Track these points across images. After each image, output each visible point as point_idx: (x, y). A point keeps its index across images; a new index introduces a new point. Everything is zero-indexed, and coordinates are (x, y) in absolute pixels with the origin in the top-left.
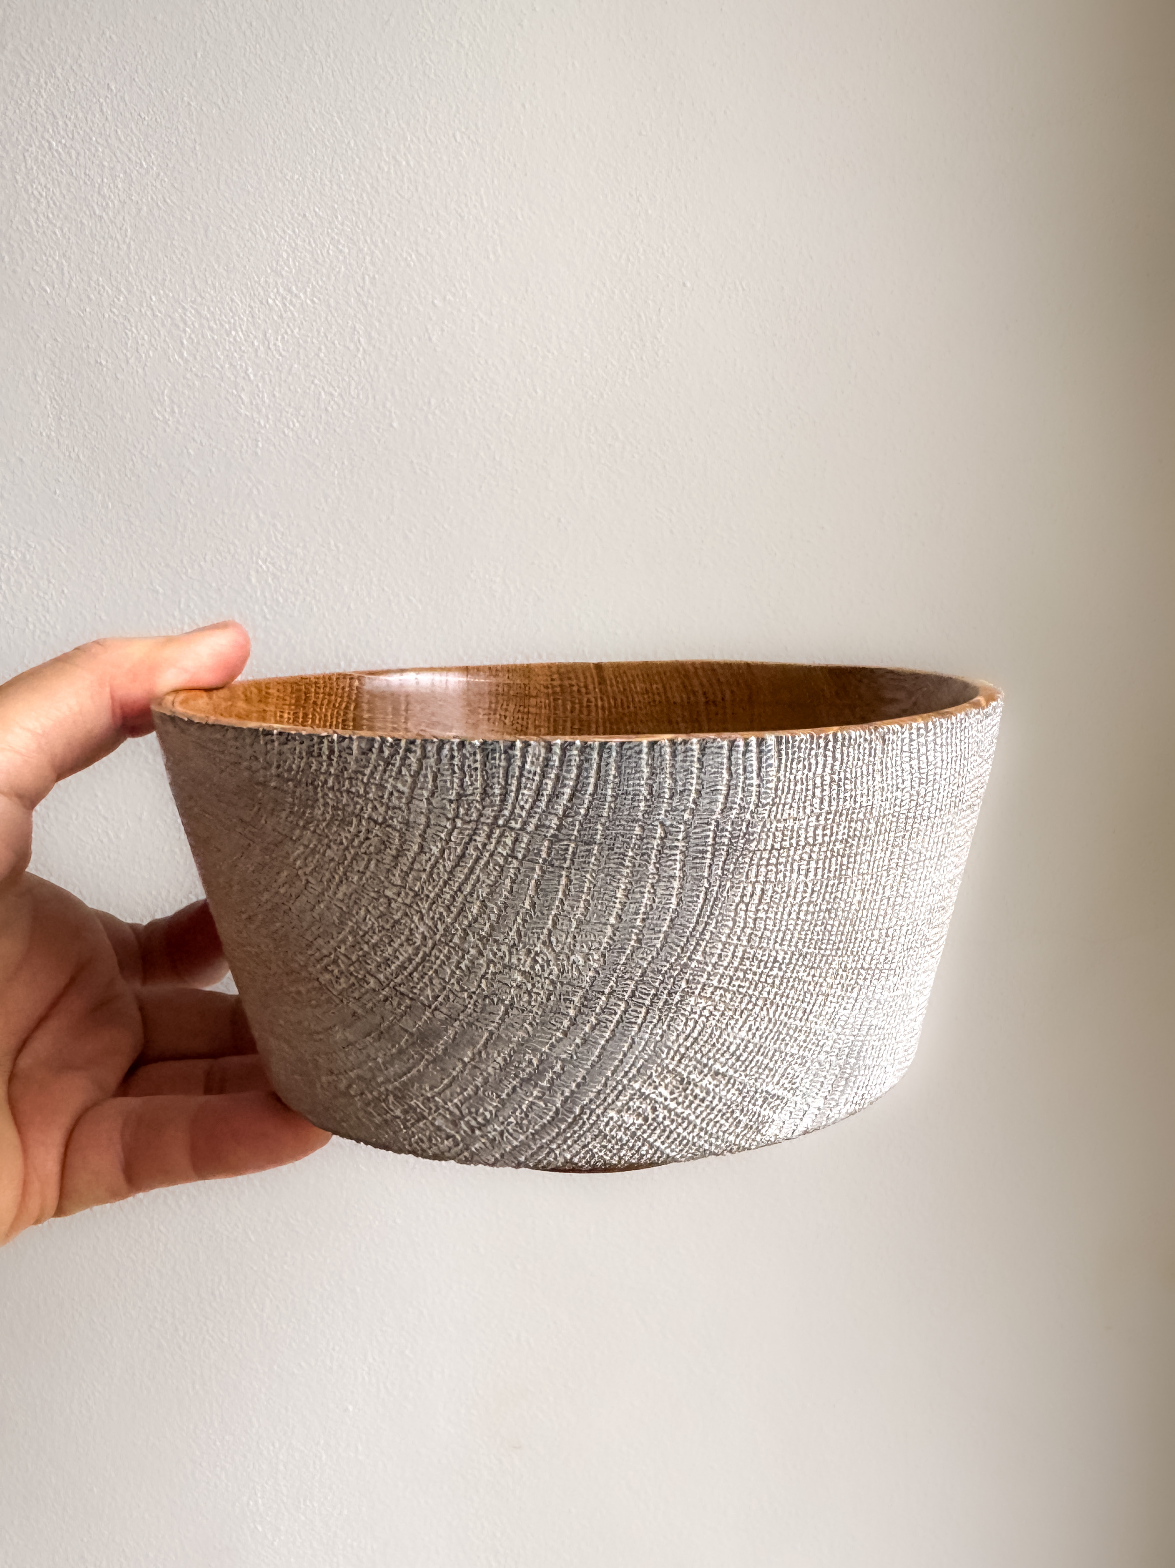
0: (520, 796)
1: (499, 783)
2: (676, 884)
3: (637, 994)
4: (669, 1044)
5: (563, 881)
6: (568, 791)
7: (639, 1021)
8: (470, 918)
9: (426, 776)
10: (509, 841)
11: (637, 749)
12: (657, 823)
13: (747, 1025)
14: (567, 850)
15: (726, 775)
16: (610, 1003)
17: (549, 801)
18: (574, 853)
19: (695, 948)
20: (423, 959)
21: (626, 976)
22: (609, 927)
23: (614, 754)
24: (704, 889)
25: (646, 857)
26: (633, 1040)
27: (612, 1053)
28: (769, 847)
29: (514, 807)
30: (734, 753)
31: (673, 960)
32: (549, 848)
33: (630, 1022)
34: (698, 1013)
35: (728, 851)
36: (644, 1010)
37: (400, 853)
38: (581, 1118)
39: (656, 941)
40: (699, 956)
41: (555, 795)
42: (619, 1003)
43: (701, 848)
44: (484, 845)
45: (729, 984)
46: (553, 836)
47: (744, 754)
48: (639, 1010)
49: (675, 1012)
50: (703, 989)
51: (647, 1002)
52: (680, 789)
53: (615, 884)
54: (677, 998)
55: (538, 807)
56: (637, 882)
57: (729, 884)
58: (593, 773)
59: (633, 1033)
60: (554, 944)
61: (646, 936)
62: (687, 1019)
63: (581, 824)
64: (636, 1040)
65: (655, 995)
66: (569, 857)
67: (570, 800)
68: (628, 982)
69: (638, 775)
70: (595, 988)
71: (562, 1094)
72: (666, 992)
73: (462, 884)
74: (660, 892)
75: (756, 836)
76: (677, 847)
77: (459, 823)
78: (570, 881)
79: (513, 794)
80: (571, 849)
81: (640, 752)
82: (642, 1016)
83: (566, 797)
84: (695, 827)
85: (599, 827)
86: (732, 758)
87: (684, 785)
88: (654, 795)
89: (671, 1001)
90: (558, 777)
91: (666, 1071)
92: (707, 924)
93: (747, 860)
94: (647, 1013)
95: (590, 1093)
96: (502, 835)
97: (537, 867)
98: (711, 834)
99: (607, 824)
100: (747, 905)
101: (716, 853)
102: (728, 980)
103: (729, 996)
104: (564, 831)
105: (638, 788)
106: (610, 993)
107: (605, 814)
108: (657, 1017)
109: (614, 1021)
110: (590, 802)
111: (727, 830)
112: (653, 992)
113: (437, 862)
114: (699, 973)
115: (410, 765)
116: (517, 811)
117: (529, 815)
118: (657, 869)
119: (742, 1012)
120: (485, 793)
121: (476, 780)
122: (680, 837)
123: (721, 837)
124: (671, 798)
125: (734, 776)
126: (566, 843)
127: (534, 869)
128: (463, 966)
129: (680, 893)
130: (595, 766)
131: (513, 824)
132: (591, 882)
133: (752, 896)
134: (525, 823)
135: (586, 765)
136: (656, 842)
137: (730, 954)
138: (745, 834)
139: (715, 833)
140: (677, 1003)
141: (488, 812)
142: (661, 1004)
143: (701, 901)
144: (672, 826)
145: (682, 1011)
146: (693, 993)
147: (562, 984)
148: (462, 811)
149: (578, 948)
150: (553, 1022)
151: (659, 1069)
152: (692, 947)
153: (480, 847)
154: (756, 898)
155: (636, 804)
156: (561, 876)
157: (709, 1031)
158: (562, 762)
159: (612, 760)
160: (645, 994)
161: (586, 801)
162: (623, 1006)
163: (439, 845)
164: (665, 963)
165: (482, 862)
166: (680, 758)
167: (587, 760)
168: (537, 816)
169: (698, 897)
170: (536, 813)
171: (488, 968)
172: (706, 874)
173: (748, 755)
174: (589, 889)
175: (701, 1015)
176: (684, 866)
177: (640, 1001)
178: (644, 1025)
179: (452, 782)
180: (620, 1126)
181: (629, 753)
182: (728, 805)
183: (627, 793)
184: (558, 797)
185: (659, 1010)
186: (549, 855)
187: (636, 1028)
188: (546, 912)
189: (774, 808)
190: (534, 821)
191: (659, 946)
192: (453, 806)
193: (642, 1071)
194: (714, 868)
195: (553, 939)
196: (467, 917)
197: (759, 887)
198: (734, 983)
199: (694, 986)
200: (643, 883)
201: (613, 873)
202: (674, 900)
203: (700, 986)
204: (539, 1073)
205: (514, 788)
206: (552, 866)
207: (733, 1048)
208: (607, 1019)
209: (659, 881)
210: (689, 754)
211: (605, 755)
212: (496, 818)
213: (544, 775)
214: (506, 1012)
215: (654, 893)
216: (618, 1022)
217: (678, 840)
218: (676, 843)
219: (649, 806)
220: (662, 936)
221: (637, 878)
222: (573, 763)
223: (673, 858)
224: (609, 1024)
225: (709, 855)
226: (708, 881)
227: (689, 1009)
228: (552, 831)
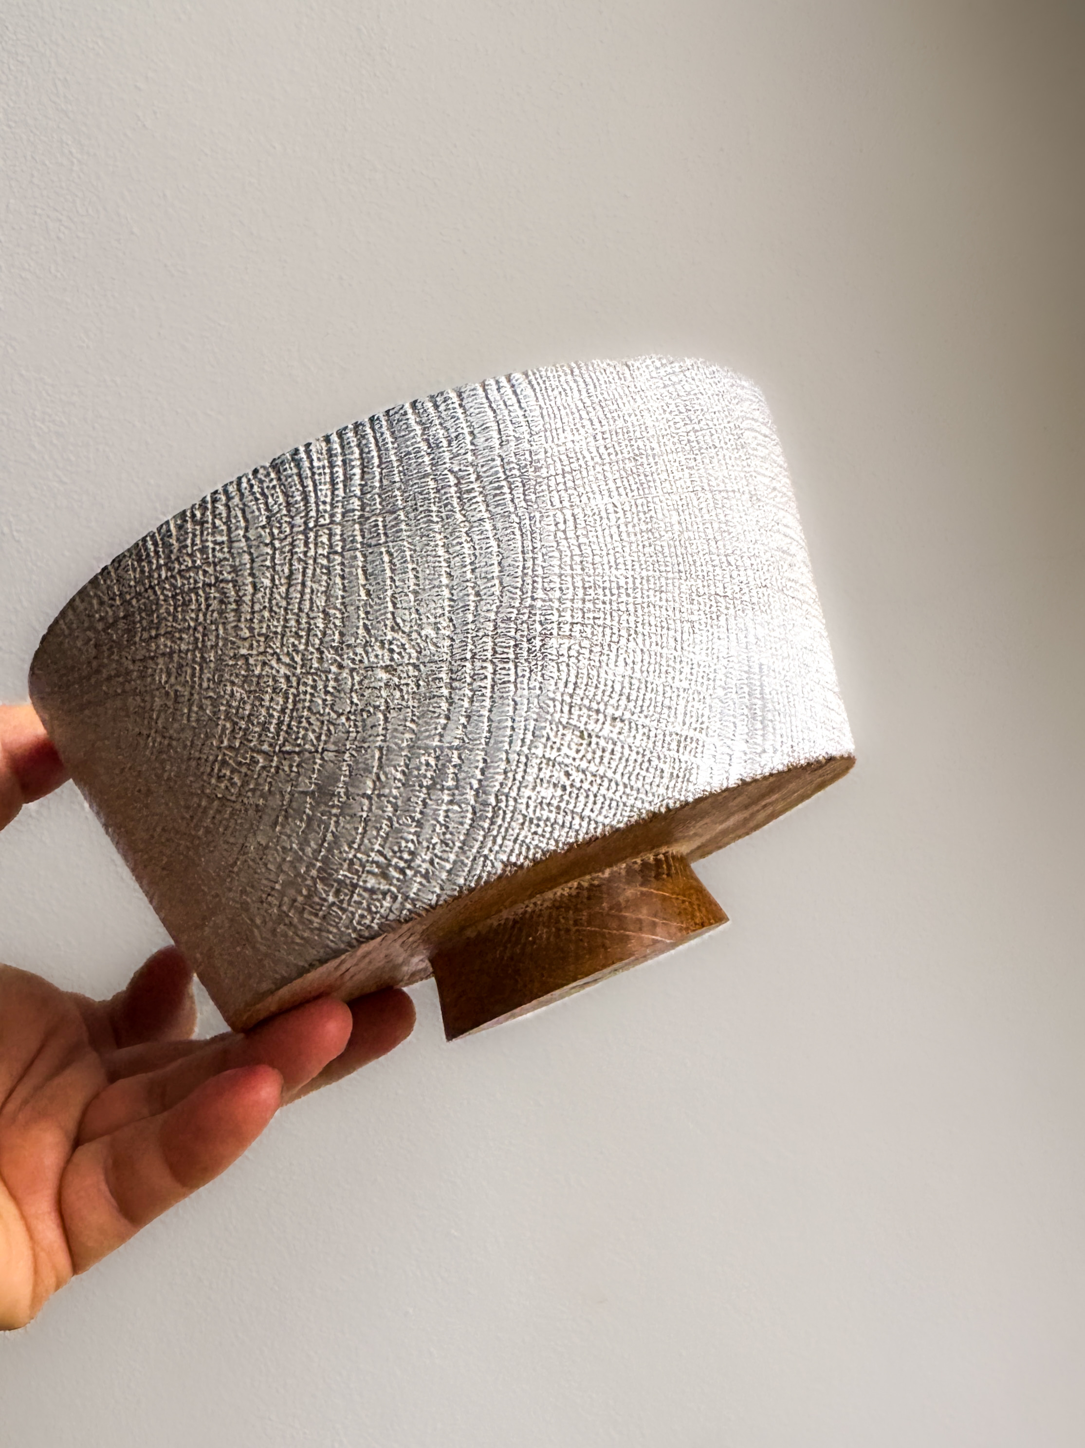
0: (319, 493)
1: (298, 490)
2: (488, 526)
3: (499, 650)
4: (551, 695)
5: (386, 558)
6: (357, 471)
7: (512, 678)
8: (319, 634)
9: (236, 517)
10: (325, 539)
11: (402, 411)
12: (446, 472)
13: (621, 659)
14: (377, 525)
15: (490, 413)
16: (477, 668)
17: (345, 486)
18: (385, 526)
19: (534, 587)
20: (295, 703)
21: (480, 634)
22: (444, 588)
23: (384, 423)
24: (515, 525)
25: (449, 507)
26: (513, 700)
27: (500, 722)
28: (560, 471)
29: (317, 505)
30: (489, 391)
31: (517, 605)
32: (361, 530)
33: (504, 683)
34: (566, 655)
35: (522, 482)
36: (511, 665)
37: (239, 602)
38: (500, 808)
39: (493, 589)
40: (540, 594)
41: (348, 479)
42: (485, 664)
43: (496, 485)
44: (305, 553)
45: (583, 617)
46: (361, 516)
47: (498, 389)
48: (506, 666)
49: (543, 659)
50: (560, 629)
51: (512, 656)
52: (453, 435)
53: (432, 543)
54: (538, 643)
55: (337, 496)
56: (451, 534)
57: (538, 515)
58: (373, 446)
59: (512, 694)
60: (401, 625)
61: (482, 587)
62: (557, 663)
63: (380, 496)
64: (517, 699)
65: (516, 646)
66: (381, 531)
67: (362, 478)
68: (484, 639)
69: (412, 434)
70: (458, 657)
71: (471, 788)
72: (525, 639)
73: (300, 603)
74: (476, 538)
75: (542, 462)
76: (473, 489)
77: (277, 544)
78: (390, 554)
79: (312, 494)
80: (380, 524)
81: (405, 414)
82: (512, 672)
83: (358, 477)
84: (482, 466)
85: (397, 493)
86: (489, 396)
87: (456, 431)
88: (433, 446)
89: (534, 649)
90: (344, 461)
91: (561, 727)
92: (534, 559)
93: (545, 487)
94: (516, 667)
95: (497, 777)
96: (317, 536)
97: (358, 554)
98: (500, 469)
99: (403, 487)
100: (564, 532)
101: (513, 486)
102: (580, 614)
103: (589, 630)
104: (368, 509)
105: (416, 446)
106: (473, 657)
107: (397, 479)
108: (528, 670)
109: (489, 687)
110: (381, 473)
111: (512, 462)
112: (512, 643)
113: (272, 593)
114: (549, 612)
115: (220, 514)
116: (321, 507)
117: (333, 506)
118: (464, 516)
119: (609, 645)
120: (288, 505)
121: (278, 497)
122: (473, 477)
123: (510, 470)
124: (449, 445)
125: (498, 411)
126: (373, 519)
127: (355, 557)
128: (330, 689)
129: (496, 534)
130: (372, 440)
131: (322, 521)
132: (411, 550)
133: (565, 522)
134: (332, 516)
135: (364, 442)
136: (453, 490)
137: (570, 585)
138: (531, 462)
139: (503, 466)
140: (540, 650)
141: (299, 521)
142: (525, 654)
143: (518, 537)
144: (460, 470)
145: (550, 657)
146: (551, 634)
147: (423, 663)
148: (276, 531)
149: (425, 620)
150: (431, 709)
151: (554, 727)
152: (530, 587)
153: (301, 556)
154: (570, 523)
155: (420, 460)
156: (381, 553)
157: (585, 671)
158: (342, 447)
159: (384, 429)
160: (506, 647)
161: (377, 474)
162: (490, 668)
163: (268, 575)
164: (511, 610)
165: (309, 572)
166: (442, 408)
167: (363, 437)
168: (340, 504)
169: (513, 533)
170: (337, 502)
171: (353, 679)
172: (512, 510)
173: (502, 391)
174: (411, 556)
175: (569, 657)
176: (488, 506)
177: (504, 656)
178: (519, 680)
179: (259, 509)
180: (541, 803)
181: (397, 416)
182: (504, 438)
183: (409, 453)
184: (351, 480)
185: (526, 660)
186: (363, 537)
187: (512, 687)
188: (382, 596)
189: (548, 434)
190: (339, 510)
191: (498, 593)
192: (268, 530)
193: (537, 733)
194: (516, 501)
195: (399, 620)
196: (316, 635)
197: (568, 513)
198: (586, 615)
199: (549, 627)
200: (457, 534)
201: (426, 533)
202: (494, 543)
203: (555, 625)
204: (441, 771)
205: (311, 488)
206: (370, 546)
207: (618, 687)
208: (480, 687)
209: (472, 527)
210: (449, 402)
211: (377, 427)
212: (306, 523)
213: (332, 466)
214: (386, 719)
215: (472, 540)
216: (493, 687)
217: (472, 482)
218: (471, 486)
219: (433, 459)
220: (496, 582)
221: (451, 532)
222: (352, 444)
223: (474, 501)
224: (484, 691)
225: (506, 490)
226: (517, 515)
227: (555, 652)
228: (358, 513)
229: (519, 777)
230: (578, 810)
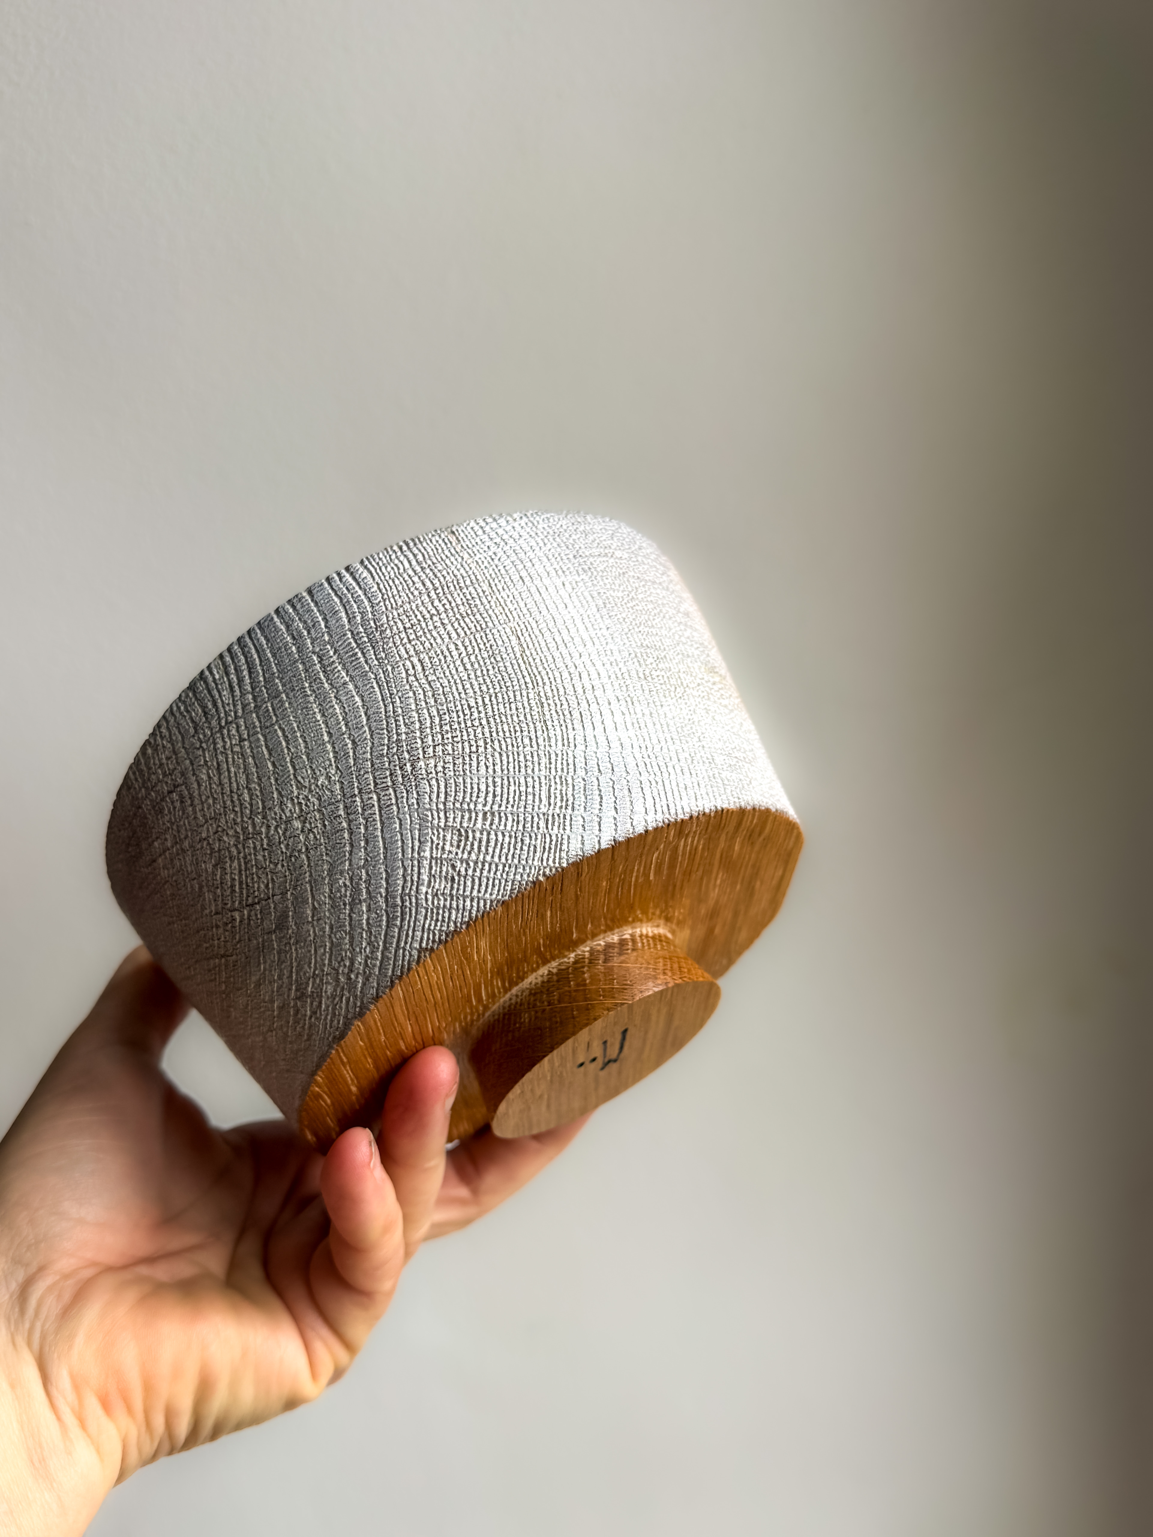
0: (224, 699)
1: (209, 700)
2: (351, 686)
3: (378, 781)
4: (428, 806)
5: (280, 733)
6: (245, 673)
7: (394, 801)
8: (248, 806)
9: (175, 734)
10: (234, 732)
11: (269, 619)
12: (310, 654)
14: (268, 710)
15: (336, 599)
16: (365, 800)
17: (240, 687)
18: (273, 709)
19: (396, 725)
21: (362, 773)
22: (327, 744)
23: (258, 631)
24: (373, 680)
25: (318, 680)
26: (399, 818)
27: (391, 837)
28: (402, 629)
29: (223, 707)
30: (333, 583)
31: (386, 742)
32: (258, 717)
33: (388, 806)
34: (434, 772)
35: (371, 645)
36: (391, 791)
37: (191, 797)
38: (406, 907)
39: (365, 735)
40: (403, 729)
41: (240, 681)
42: (370, 796)
43: (351, 653)
44: (224, 747)
45: (443, 738)
46: (256, 707)
47: (341, 580)
48: (387, 793)
49: (415, 780)
50: (424, 752)
51: (390, 784)
52: (310, 625)
53: (311, 712)
54: (408, 767)
55: (236, 696)
56: (324, 701)
57: (390, 668)
58: (253, 651)
59: (395, 813)
60: (302, 781)
61: (356, 736)
62: (428, 781)
63: (266, 688)
64: (401, 816)
65: (391, 774)
66: (272, 714)
67: (250, 677)
68: (366, 776)
69: (280, 633)
70: (348, 795)
71: (381, 896)
72: (398, 768)
73: (230, 786)
74: (343, 699)
75: (385, 626)
76: (333, 662)
77: (204, 745)
78: (283, 730)
79: (219, 701)
80: (270, 708)
81: (272, 618)
82: (393, 796)
83: (247, 677)
84: (337, 642)
85: (277, 681)
86: (334, 587)
87: (312, 620)
88: (297, 638)
89: (406, 773)
90: (236, 669)
92: (393, 703)
93: (391, 645)
94: (395, 791)
95: (398, 882)
96: (229, 731)
97: (260, 736)
98: (352, 640)
99: (281, 676)
100: (415, 676)
101: (365, 651)
102: (439, 736)
103: (449, 748)
104: (259, 700)
105: (285, 641)
106: (360, 792)
107: (276, 671)
108: (405, 791)
109: (377, 812)
110: (263, 670)
111: (361, 632)
112: (388, 773)
113: (210, 784)
114: (413, 741)
115: (165, 736)
116: (227, 709)
117: (234, 706)
118: (331, 684)
120: (205, 713)
121: (198, 710)
122: (331, 653)
123: (360, 638)
124: (309, 633)
125: (343, 597)
126: (265, 706)
127: (258, 739)
128: (265, 846)
129: (358, 692)
130: (252, 647)
131: (230, 719)
132: (296, 722)
133: (414, 668)
134: (236, 713)
135: (246, 649)
136: (318, 666)
137: (427, 716)
138: (376, 629)
139: (354, 638)
140: (412, 773)
141: (214, 723)
142: (400, 779)
143: (377, 689)
144: (321, 650)
145: (420, 776)
146: (419, 758)
147: (325, 807)
148: (201, 736)
149: (318, 773)
150: (338, 841)
152: (394, 725)
153: (223, 750)
154: (419, 668)
155: (290, 651)
156: (276, 730)
158: (232, 658)
159: (259, 635)
160: (384, 778)
161: (260, 671)
162: (375, 797)
163: (204, 771)
164: (383, 747)
165: (230, 760)
166: (298, 606)
167: (245, 646)
168: (239, 702)
169: (372, 687)
170: (237, 701)
171: (278, 833)
172: (367, 669)
173: (344, 580)
174: (298, 727)
175: (437, 773)
176: (347, 671)
177: (384, 785)
178: (399, 802)
179: (188, 724)
181: (266, 624)
182: (351, 616)
183: (280, 648)
184: (243, 681)
185: (402, 784)
186: (260, 722)
187: (395, 808)
188: (283, 764)
189: (387, 602)
190: (239, 707)
191: (369, 737)
192: (196, 738)
194: (370, 662)
195: (299, 778)
196: (246, 808)
197: (415, 660)
198: (445, 737)
199: (416, 753)
200: (328, 700)
201: (305, 706)
202: (357, 699)
203: (420, 751)
205: (217, 697)
206: (267, 728)
208: (371, 814)
209: (338, 691)
210: (304, 600)
211: (253, 636)
212: (219, 724)
213: (227, 674)
214: (308, 858)
215: (340, 701)
216: (380, 811)
217: (331, 657)
218: (332, 660)
219: (299, 647)
220: (366, 728)
221: (322, 698)
222: (239, 654)
223: (336, 670)
224: (374, 816)
225: (360, 655)
226: (372, 673)
227: (424, 772)
228: (253, 705)
229: (415, 878)
230: (468, 893)
